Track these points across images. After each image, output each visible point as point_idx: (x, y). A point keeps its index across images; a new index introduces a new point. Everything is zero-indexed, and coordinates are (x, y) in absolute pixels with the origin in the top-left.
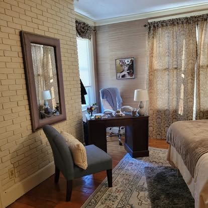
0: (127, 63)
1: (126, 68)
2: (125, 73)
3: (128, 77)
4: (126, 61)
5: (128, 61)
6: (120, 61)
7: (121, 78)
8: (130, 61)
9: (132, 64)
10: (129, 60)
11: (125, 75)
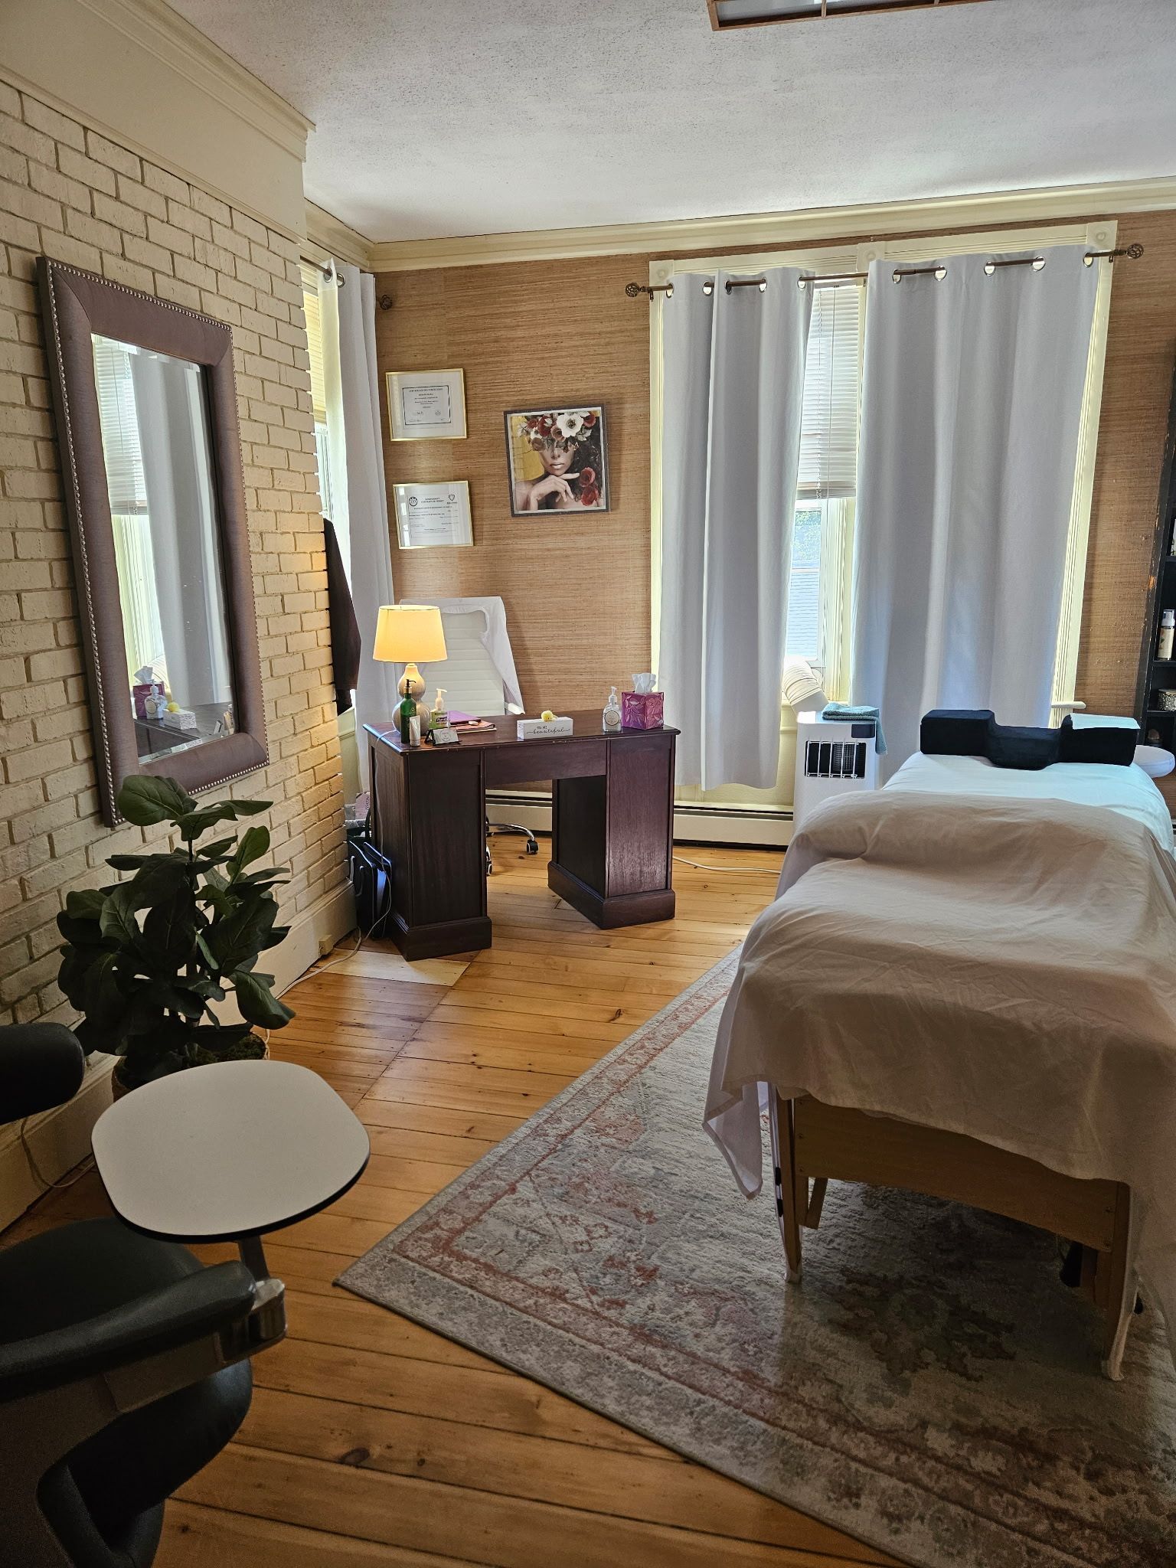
0: (567, 433)
1: (563, 459)
2: (557, 483)
3: (571, 503)
4: (561, 423)
5: (572, 424)
6: (532, 422)
7: (534, 508)
8: (580, 422)
9: (594, 438)
10: (579, 415)
11: (555, 494)
